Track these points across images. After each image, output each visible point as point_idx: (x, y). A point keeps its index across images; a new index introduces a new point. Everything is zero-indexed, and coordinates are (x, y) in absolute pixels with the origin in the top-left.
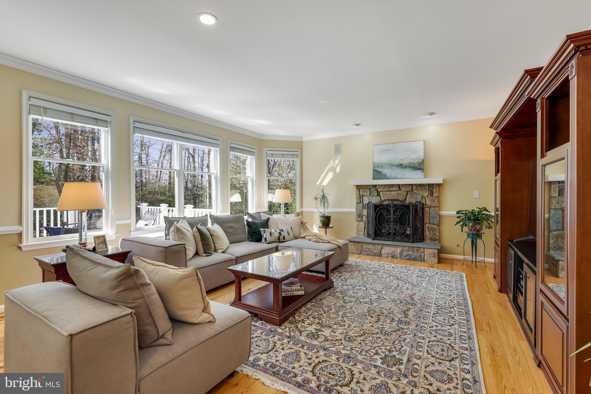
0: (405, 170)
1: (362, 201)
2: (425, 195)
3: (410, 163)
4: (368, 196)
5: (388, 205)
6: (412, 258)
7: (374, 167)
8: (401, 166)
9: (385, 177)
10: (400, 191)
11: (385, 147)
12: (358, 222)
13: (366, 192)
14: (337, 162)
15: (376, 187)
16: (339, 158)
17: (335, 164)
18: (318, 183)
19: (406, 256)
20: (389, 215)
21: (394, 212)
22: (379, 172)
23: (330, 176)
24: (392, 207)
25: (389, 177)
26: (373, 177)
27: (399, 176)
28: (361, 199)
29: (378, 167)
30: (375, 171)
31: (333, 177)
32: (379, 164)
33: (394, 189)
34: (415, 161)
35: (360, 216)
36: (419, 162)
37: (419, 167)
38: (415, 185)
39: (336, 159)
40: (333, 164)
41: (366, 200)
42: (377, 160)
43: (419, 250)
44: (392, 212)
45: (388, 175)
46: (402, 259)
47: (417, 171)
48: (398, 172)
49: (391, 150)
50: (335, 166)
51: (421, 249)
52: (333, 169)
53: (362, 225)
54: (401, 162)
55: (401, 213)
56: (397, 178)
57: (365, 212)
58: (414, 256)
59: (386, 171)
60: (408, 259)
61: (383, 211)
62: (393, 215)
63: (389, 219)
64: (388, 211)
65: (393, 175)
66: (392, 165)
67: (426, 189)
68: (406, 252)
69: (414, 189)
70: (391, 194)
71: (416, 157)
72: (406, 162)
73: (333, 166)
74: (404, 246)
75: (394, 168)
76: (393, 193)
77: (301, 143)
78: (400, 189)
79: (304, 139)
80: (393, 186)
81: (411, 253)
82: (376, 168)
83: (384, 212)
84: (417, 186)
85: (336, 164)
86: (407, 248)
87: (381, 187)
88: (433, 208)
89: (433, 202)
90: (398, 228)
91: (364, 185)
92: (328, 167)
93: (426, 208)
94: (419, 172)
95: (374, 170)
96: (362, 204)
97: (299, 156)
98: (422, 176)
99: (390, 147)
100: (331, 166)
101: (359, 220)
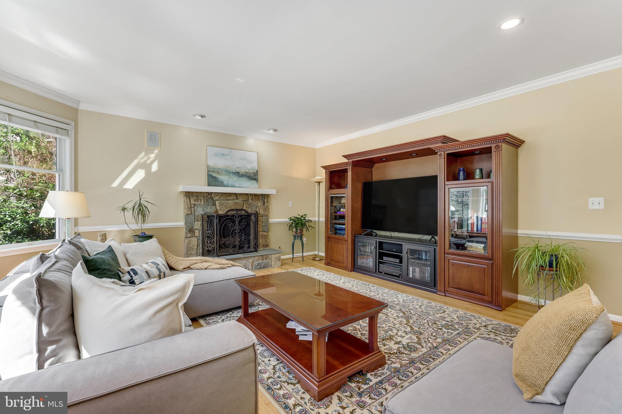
0: (241, 179)
1: (193, 212)
2: (259, 205)
3: (246, 172)
4: (202, 205)
5: (233, 216)
6: (262, 267)
7: (208, 171)
8: (238, 174)
9: (222, 184)
10: (237, 200)
11: (220, 150)
12: (189, 239)
13: (199, 201)
14: (152, 156)
15: (211, 195)
16: (156, 151)
17: (149, 158)
18: (115, 184)
19: (258, 265)
20: (234, 226)
21: (239, 223)
22: (215, 178)
23: (140, 174)
24: (237, 217)
25: (226, 185)
26: (208, 183)
27: (237, 185)
28: (193, 209)
29: (213, 171)
30: (210, 176)
31: (145, 177)
32: (214, 169)
33: (231, 198)
34: (251, 171)
35: (191, 230)
36: (254, 172)
37: (254, 178)
38: (251, 195)
39: (152, 153)
40: (146, 158)
41: (200, 211)
42: (212, 163)
43: (268, 257)
44: (237, 223)
45: (225, 182)
46: (253, 269)
47: (253, 181)
48: (234, 180)
49: (227, 155)
50: (148, 162)
51: (269, 256)
52: (146, 166)
53: (194, 241)
54: (238, 170)
55: (245, 223)
56: (234, 187)
57: (198, 225)
58: (263, 264)
59: (223, 178)
60: (259, 269)
61: (228, 222)
62: (238, 226)
63: (234, 230)
64: (234, 222)
65: (230, 183)
66: (229, 172)
67: (260, 199)
68: (256, 262)
69: (250, 198)
70: (229, 203)
71: (250, 167)
72: (242, 171)
73: (146, 161)
74: (255, 256)
75: (231, 175)
76: (230, 202)
77: (76, 110)
78: (237, 198)
79: (82, 107)
80: (230, 194)
81: (261, 262)
82: (211, 173)
83: (229, 224)
84: (252, 196)
85: (151, 159)
86: (258, 258)
87: (217, 196)
88: (265, 217)
89: (265, 211)
90: (243, 239)
91: (197, 193)
92: (135, 162)
93: (260, 217)
94: (254, 182)
95: (208, 175)
96: (194, 215)
97: (72, 133)
98: (257, 186)
99: (226, 151)
100: (142, 161)
101: (189, 235)
